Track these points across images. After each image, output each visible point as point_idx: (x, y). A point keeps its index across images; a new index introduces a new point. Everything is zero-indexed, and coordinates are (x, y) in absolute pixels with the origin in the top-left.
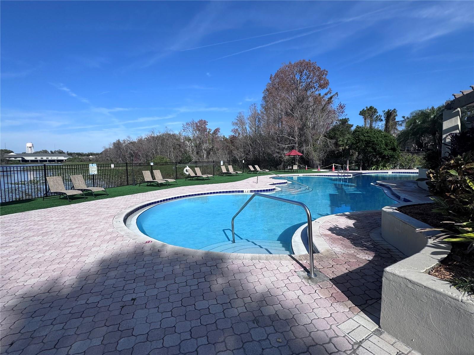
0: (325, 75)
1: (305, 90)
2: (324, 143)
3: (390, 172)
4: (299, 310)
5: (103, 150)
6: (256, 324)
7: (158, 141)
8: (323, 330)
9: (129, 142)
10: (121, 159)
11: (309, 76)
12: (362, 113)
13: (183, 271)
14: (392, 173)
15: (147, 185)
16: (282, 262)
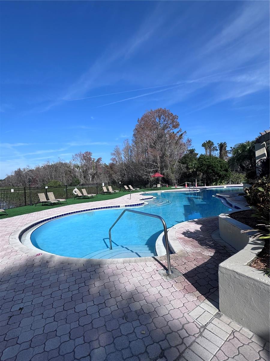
0: (176, 119)
1: (163, 129)
2: (178, 167)
3: (225, 187)
4: (159, 303)
5: (6, 177)
6: (125, 319)
7: (53, 168)
8: (178, 319)
9: (28, 170)
10: (21, 184)
11: (165, 119)
12: (204, 145)
13: (67, 278)
14: (227, 187)
15: (42, 205)
16: (147, 263)
